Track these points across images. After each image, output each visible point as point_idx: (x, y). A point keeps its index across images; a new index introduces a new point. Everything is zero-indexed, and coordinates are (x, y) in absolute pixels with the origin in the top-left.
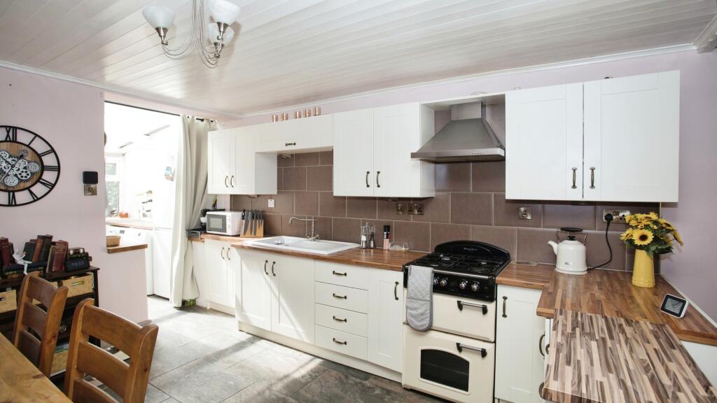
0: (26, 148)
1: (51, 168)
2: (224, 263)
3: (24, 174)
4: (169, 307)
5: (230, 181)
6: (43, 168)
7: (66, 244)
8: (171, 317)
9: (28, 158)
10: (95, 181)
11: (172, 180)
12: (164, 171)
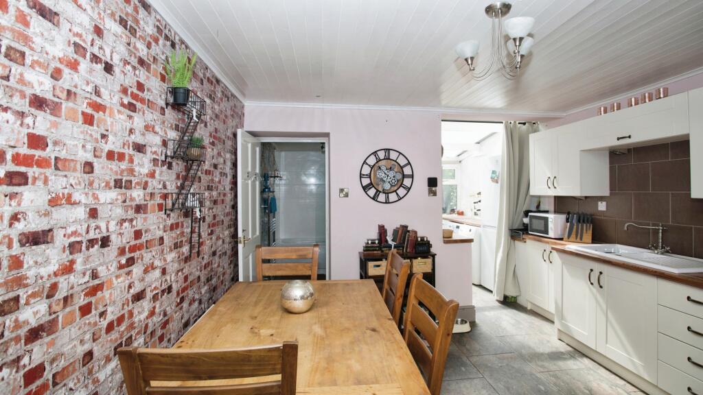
0: (394, 162)
1: (408, 176)
2: (545, 265)
3: (393, 181)
4: (493, 299)
5: (552, 182)
6: (404, 176)
7: (416, 232)
8: (492, 308)
9: (396, 170)
10: (436, 185)
11: (497, 182)
12: (490, 175)
